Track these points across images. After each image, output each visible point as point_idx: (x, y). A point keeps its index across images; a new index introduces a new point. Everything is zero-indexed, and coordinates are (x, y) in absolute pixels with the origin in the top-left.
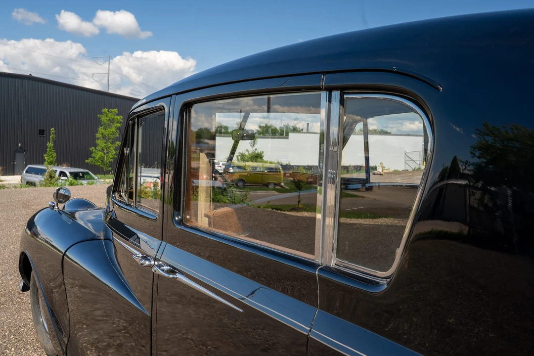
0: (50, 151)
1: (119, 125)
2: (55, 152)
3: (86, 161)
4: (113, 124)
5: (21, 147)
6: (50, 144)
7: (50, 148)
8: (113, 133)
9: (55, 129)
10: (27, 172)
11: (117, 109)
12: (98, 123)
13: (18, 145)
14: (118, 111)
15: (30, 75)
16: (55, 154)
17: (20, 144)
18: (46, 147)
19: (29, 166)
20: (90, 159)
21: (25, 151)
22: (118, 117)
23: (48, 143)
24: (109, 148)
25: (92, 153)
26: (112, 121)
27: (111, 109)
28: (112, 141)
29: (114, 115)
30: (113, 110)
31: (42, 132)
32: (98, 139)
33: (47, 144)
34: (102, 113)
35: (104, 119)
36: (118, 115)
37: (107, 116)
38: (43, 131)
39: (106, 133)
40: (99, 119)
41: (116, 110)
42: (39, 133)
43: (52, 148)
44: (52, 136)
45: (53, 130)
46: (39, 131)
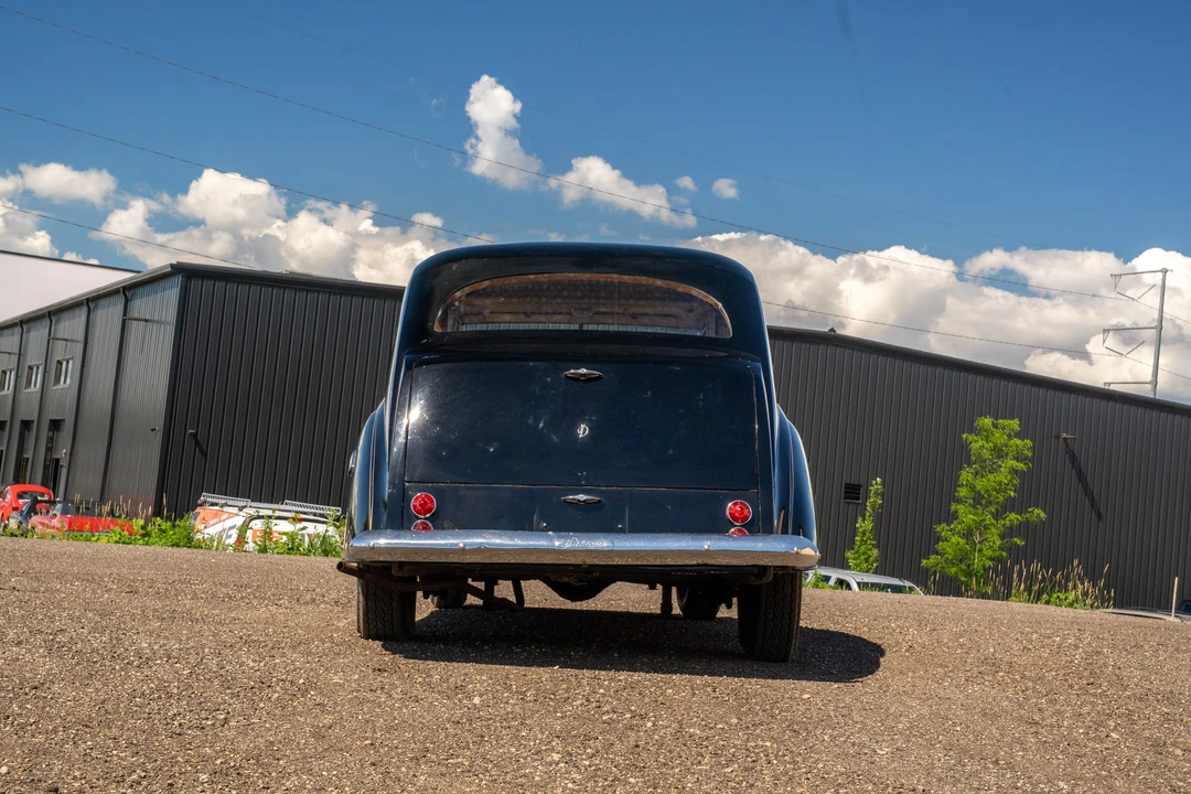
0: (863, 542)
1: (1020, 466)
2: (875, 546)
3: (924, 562)
4: (1004, 462)
6: (865, 525)
7: (864, 533)
8: (1000, 489)
9: (883, 483)
11: (1016, 421)
12: (963, 456)
14: (1020, 426)
15: (832, 330)
16: (875, 552)
18: (855, 532)
20: (933, 559)
22: (1020, 443)
23: (860, 519)
24: (986, 527)
25: (938, 539)
26: (999, 452)
27: (1002, 418)
28: (997, 511)
29: (1009, 436)
30: (1007, 423)
31: (852, 492)
32: (959, 501)
33: (856, 522)
35: (977, 444)
36: (1018, 435)
37: (988, 438)
38: (858, 487)
39: (980, 484)
40: (966, 445)
41: (1015, 424)
42: (846, 492)
43: (868, 534)
44: (872, 500)
45: (877, 484)
46: (846, 488)
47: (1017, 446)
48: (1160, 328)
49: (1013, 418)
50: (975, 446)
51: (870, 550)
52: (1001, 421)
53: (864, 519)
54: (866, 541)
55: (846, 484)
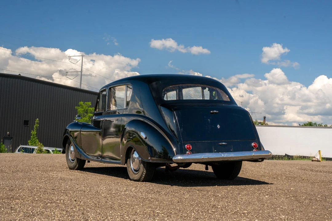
0: (34, 138)
2: (37, 139)
4: (87, 114)
5: (9, 135)
6: (34, 132)
9: (39, 120)
10: (19, 151)
11: (90, 102)
13: (7, 133)
15: (20, 74)
17: (8, 132)
18: (31, 135)
19: (20, 146)
21: (12, 138)
22: (91, 109)
23: (32, 131)
26: (86, 112)
29: (88, 107)
30: (87, 103)
31: (26, 123)
34: (79, 106)
35: (80, 110)
36: (90, 107)
37: (82, 108)
38: (28, 121)
40: (77, 110)
41: (90, 103)
42: (24, 123)
43: (35, 135)
44: (36, 125)
45: (37, 120)
46: (24, 122)
47: (91, 110)
48: (81, 72)
49: (89, 102)
50: (79, 110)
51: (36, 140)
52: (86, 103)
53: (33, 131)
54: (34, 137)
55: (24, 120)
